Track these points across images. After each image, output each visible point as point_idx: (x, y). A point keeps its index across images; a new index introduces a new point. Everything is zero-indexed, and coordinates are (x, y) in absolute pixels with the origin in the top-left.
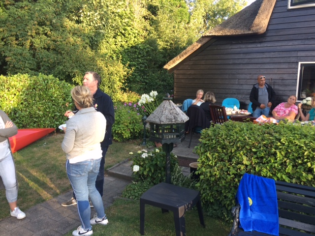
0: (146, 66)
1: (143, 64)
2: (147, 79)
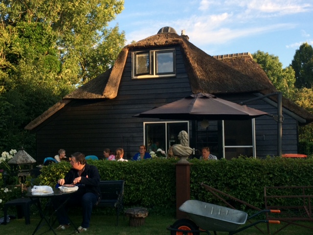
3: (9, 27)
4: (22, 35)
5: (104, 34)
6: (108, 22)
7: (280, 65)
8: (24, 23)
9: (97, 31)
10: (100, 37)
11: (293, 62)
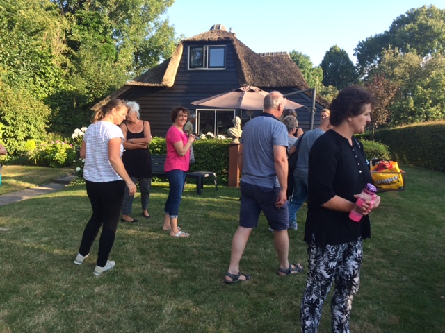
0: (68, 107)
1: (65, 104)
2: (70, 121)
3: (68, 14)
4: (81, 23)
5: (156, 26)
6: (160, 15)
7: (311, 64)
8: (83, 11)
9: (150, 23)
10: (152, 28)
11: (323, 62)
